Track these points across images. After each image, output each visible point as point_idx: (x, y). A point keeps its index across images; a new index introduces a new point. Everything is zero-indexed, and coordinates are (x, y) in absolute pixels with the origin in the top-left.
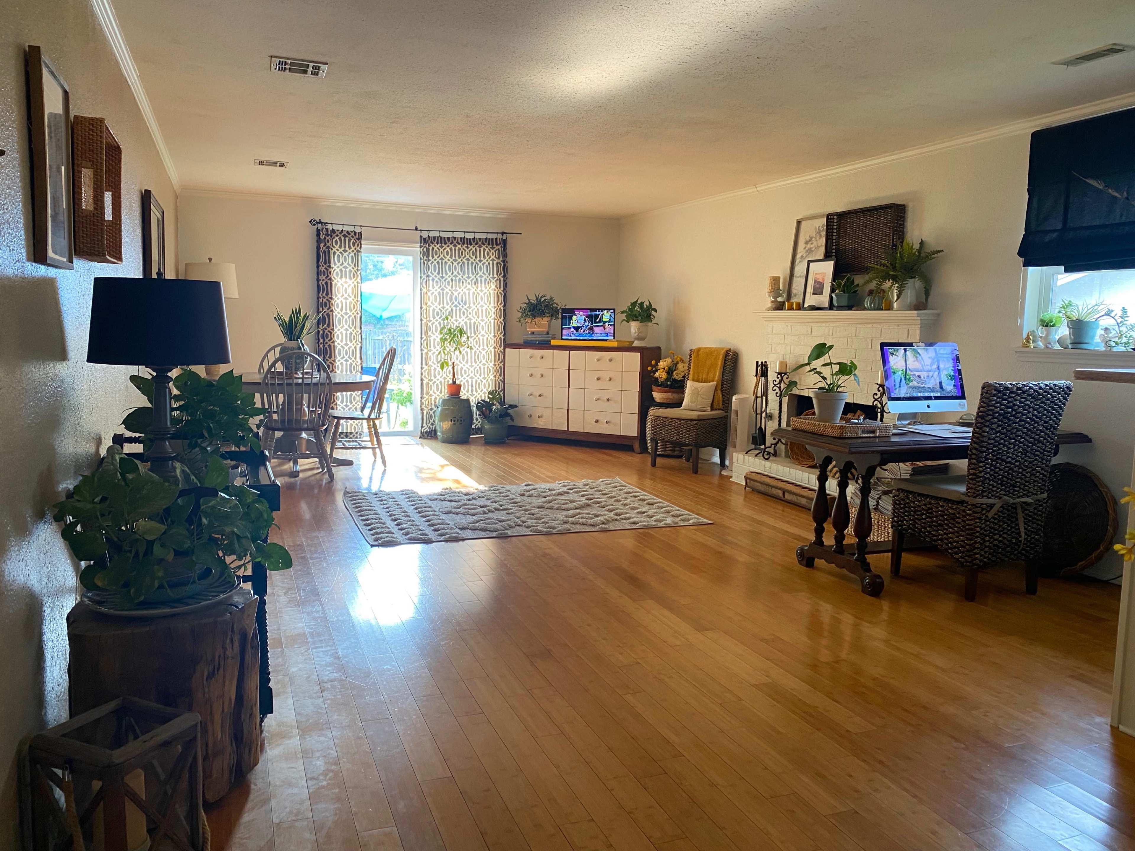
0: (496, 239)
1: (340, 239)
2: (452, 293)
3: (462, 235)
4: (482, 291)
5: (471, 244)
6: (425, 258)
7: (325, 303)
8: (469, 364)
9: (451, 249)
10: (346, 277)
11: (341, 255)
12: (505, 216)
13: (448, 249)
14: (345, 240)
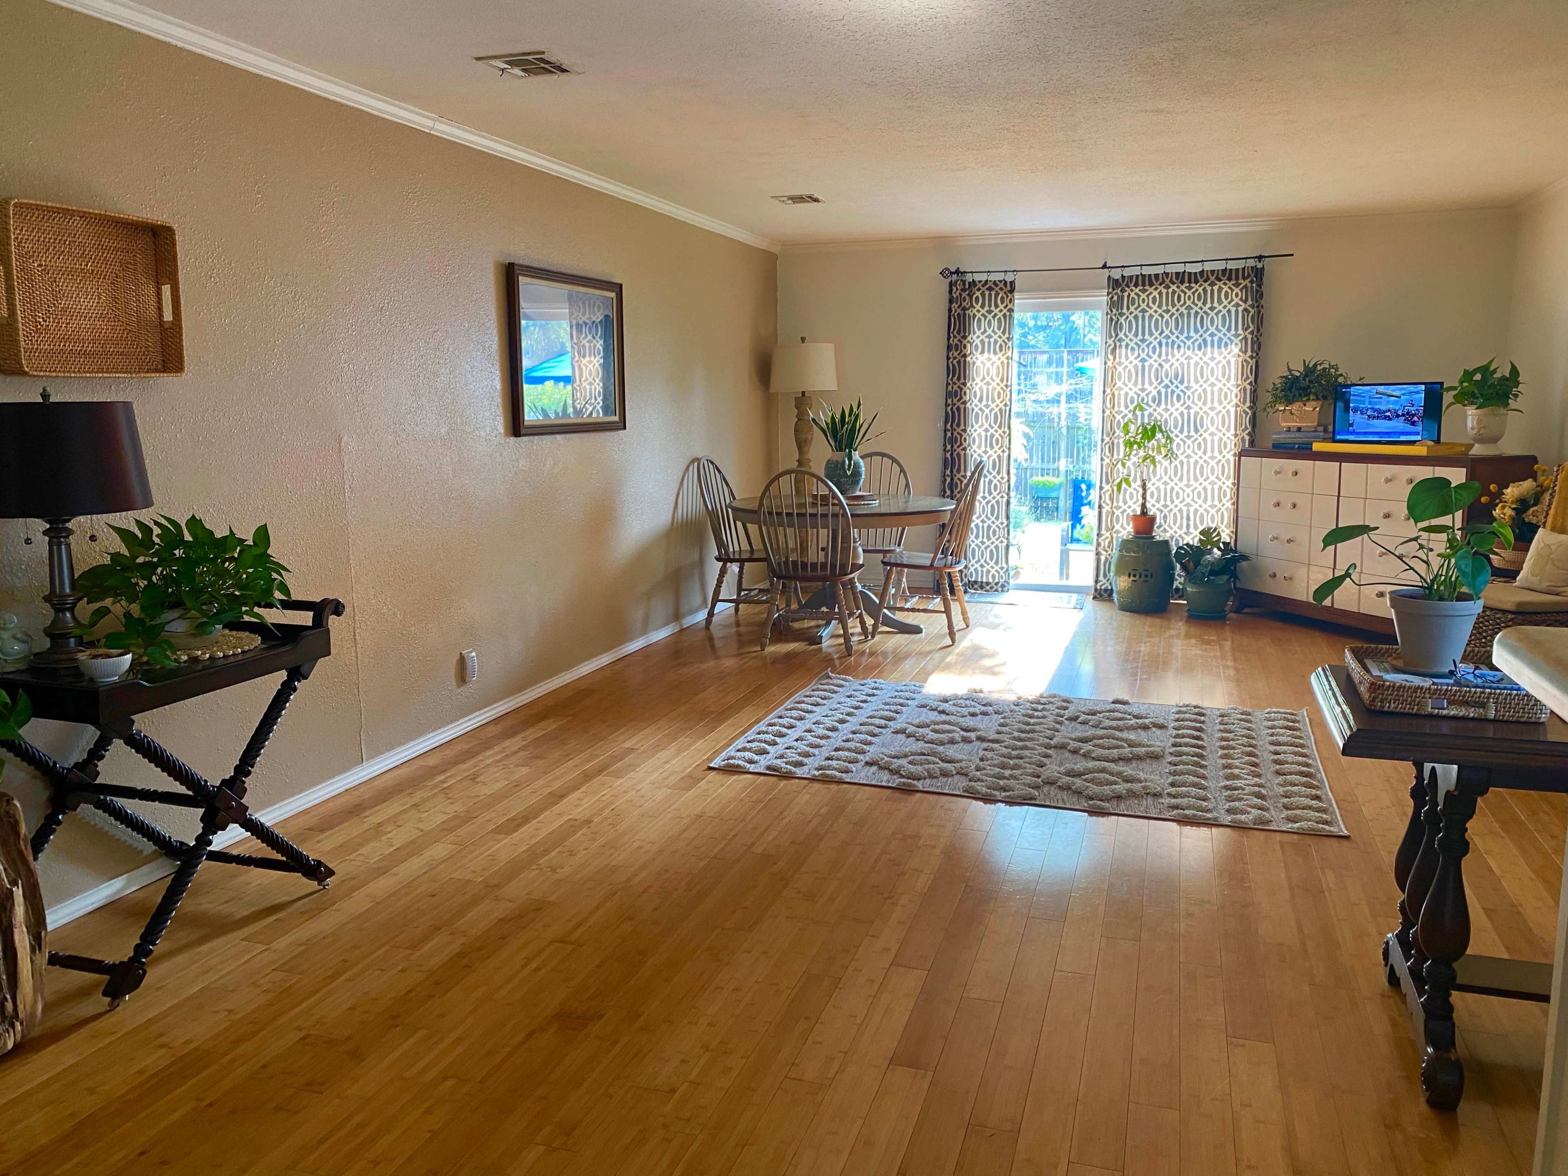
0: (1244, 269)
1: (983, 294)
2: (1160, 365)
3: (1180, 268)
4: (1213, 359)
5: (1196, 282)
6: (1114, 311)
7: (956, 391)
8: (1185, 481)
9: (1160, 293)
10: (989, 351)
11: (983, 319)
12: (1267, 228)
13: (1156, 293)
14: (990, 295)
